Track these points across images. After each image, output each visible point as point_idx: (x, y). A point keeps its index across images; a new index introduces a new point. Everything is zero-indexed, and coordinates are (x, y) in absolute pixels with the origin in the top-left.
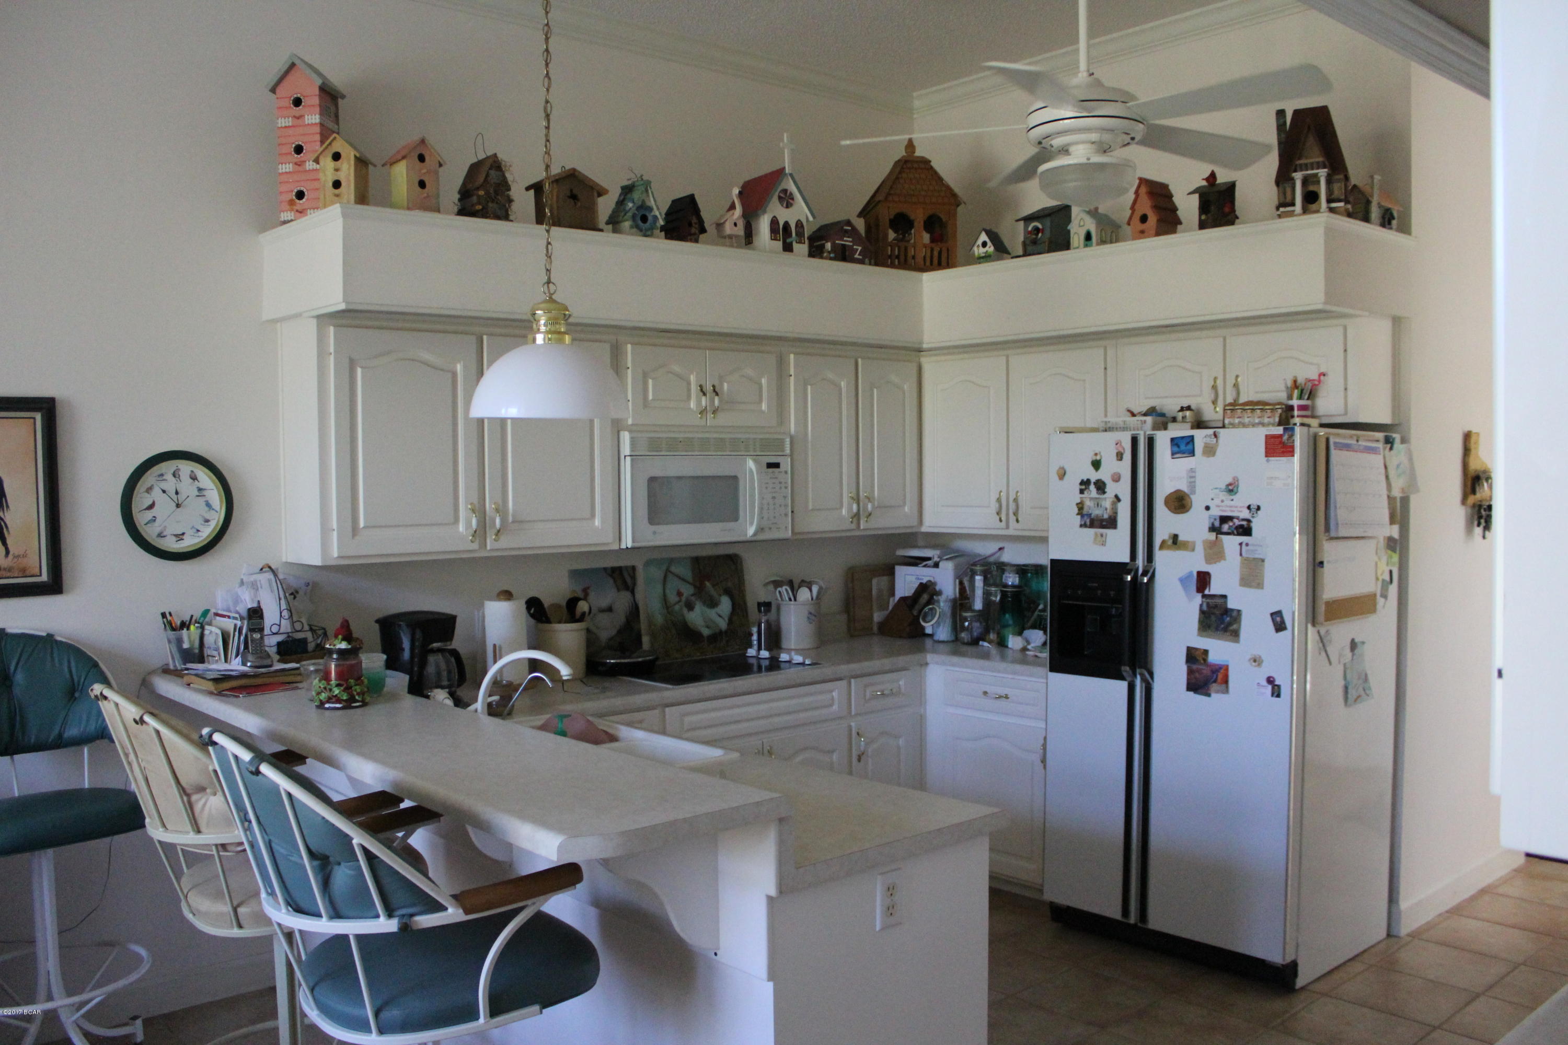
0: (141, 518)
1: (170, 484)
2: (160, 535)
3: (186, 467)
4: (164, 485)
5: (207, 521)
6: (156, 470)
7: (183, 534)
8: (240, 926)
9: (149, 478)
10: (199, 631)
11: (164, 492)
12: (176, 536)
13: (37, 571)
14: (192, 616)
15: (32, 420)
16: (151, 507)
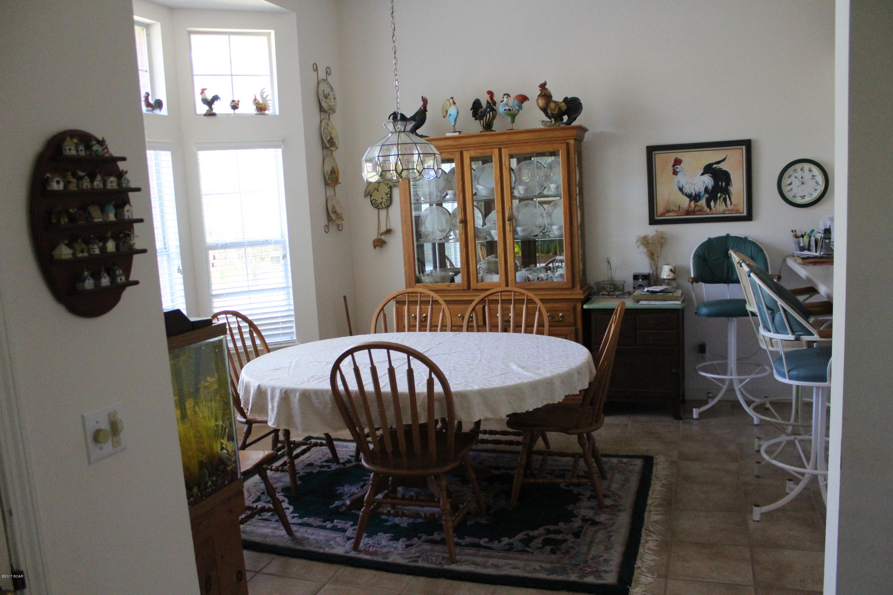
0: (785, 189)
1: (799, 174)
2: (794, 197)
3: (806, 166)
4: (796, 175)
5: (816, 190)
6: (793, 168)
7: (805, 196)
8: (773, 346)
9: (790, 171)
10: (808, 239)
11: (796, 177)
12: (801, 197)
13: (742, 211)
14: (806, 232)
15: (741, 149)
16: (790, 184)
